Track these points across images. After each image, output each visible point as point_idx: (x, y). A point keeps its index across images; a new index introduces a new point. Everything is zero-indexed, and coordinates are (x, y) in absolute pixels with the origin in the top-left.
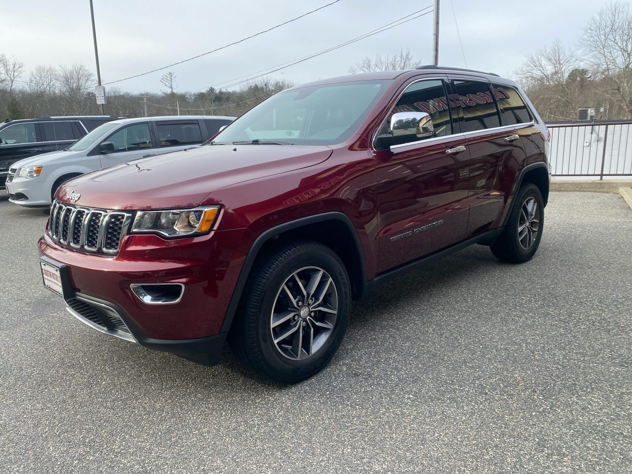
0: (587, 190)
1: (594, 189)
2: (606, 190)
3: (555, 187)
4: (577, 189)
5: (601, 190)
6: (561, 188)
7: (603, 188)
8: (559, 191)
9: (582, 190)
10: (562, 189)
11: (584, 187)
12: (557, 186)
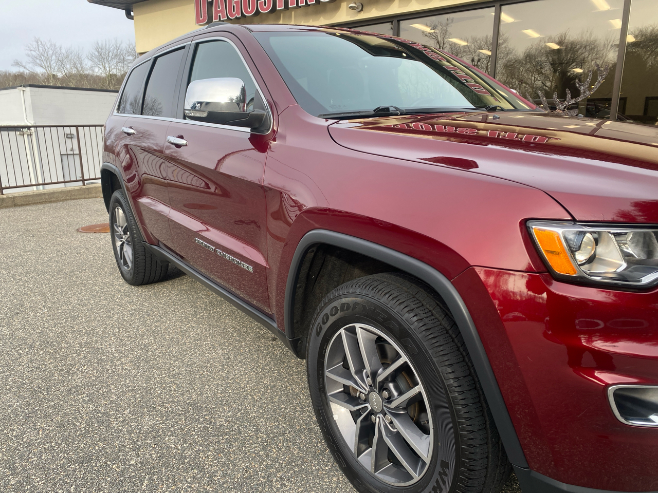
0: (77, 198)
1: (84, 196)
2: (94, 195)
3: (45, 198)
4: (68, 198)
5: (90, 195)
6: (51, 198)
7: (91, 193)
8: (51, 202)
9: (73, 198)
10: (53, 199)
11: (74, 195)
12: (47, 197)
